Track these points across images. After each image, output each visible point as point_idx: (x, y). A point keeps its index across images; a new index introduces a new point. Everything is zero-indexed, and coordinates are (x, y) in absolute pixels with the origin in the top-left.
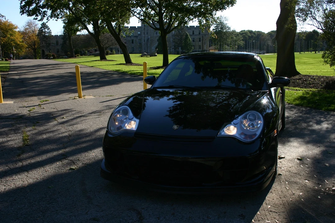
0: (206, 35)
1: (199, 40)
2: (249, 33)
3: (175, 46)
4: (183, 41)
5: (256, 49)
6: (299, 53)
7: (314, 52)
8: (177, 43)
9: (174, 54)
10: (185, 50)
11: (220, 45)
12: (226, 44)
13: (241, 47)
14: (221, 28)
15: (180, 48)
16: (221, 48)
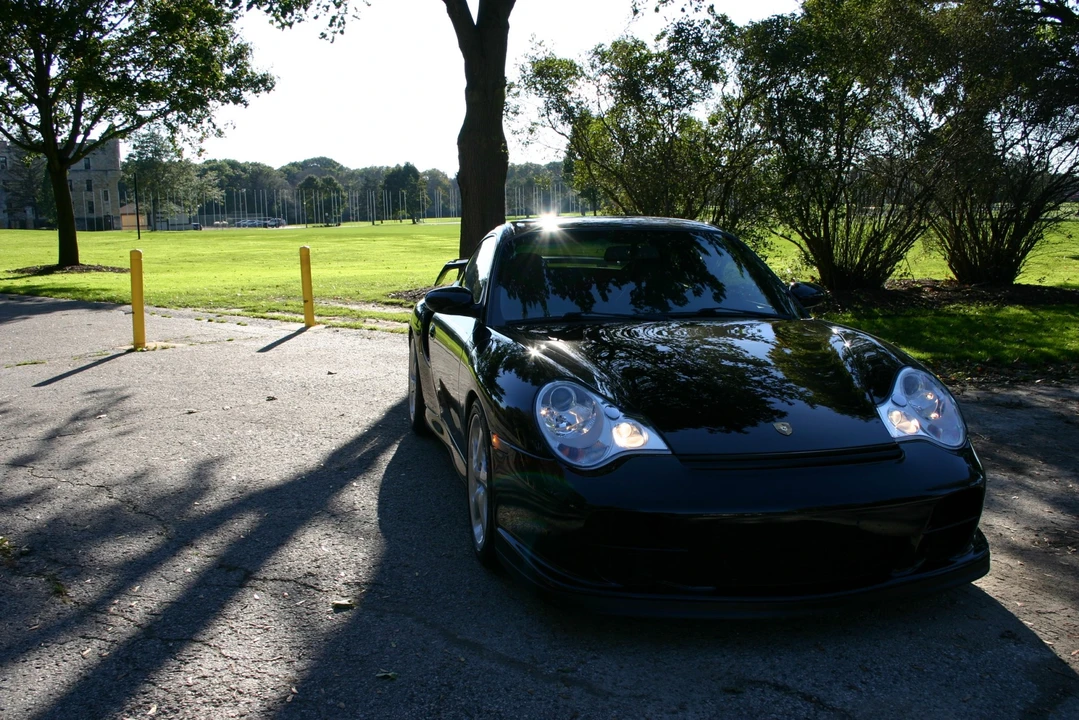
0: (109, 172)
1: (85, 186)
2: (228, 168)
3: (9, 204)
4: (38, 187)
5: (259, 212)
6: (371, 223)
7: (411, 221)
8: (17, 194)
9: (10, 228)
10: (44, 217)
11: (155, 201)
12: (171, 199)
13: (217, 205)
14: (156, 152)
15: (29, 211)
16: (159, 211)
